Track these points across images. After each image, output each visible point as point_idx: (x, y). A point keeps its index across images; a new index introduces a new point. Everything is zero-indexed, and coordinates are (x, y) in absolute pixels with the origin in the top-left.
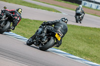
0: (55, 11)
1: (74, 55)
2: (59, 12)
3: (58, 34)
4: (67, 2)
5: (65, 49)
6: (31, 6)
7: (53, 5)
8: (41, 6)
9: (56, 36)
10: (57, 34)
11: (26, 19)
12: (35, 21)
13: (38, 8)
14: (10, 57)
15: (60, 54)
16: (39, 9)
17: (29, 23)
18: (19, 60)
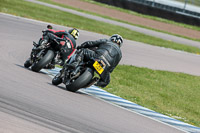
3: (100, 63)
6: (152, 42)
8: (173, 43)
9: (95, 65)
10: (96, 62)
12: (159, 72)
17: (148, 77)
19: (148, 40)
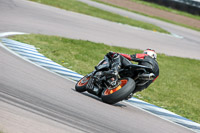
0: (157, 30)
1: (193, 119)
2: (165, 32)
4: (183, 13)
5: (175, 108)
7: (153, 17)
11: (98, 44)
13: (123, 23)
14: (64, 119)
15: (163, 117)
16: (126, 26)
18: (82, 126)
19: (105, 16)
